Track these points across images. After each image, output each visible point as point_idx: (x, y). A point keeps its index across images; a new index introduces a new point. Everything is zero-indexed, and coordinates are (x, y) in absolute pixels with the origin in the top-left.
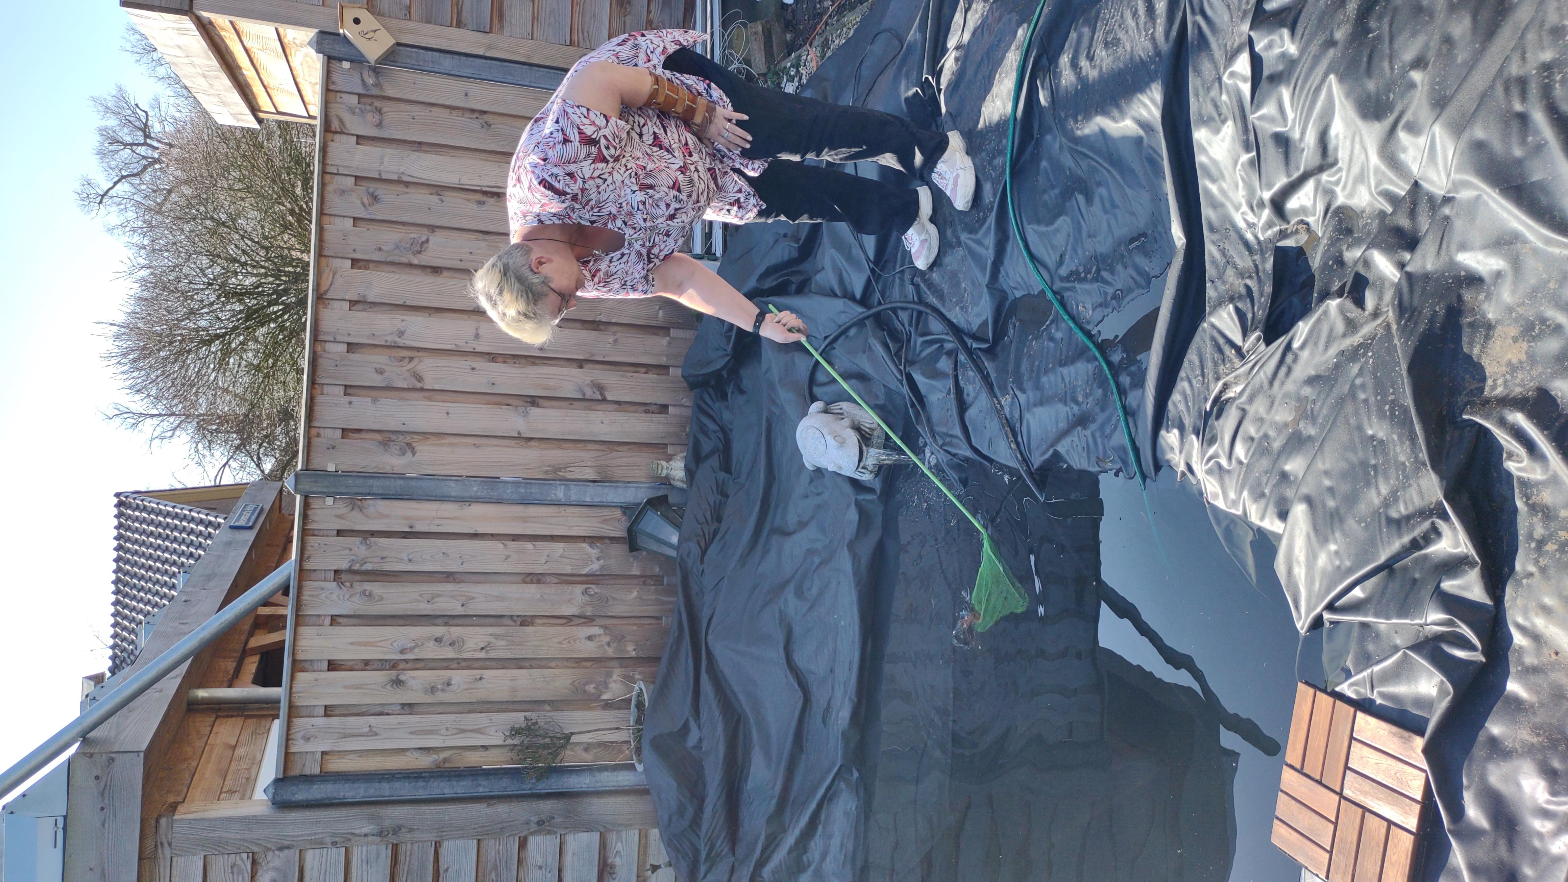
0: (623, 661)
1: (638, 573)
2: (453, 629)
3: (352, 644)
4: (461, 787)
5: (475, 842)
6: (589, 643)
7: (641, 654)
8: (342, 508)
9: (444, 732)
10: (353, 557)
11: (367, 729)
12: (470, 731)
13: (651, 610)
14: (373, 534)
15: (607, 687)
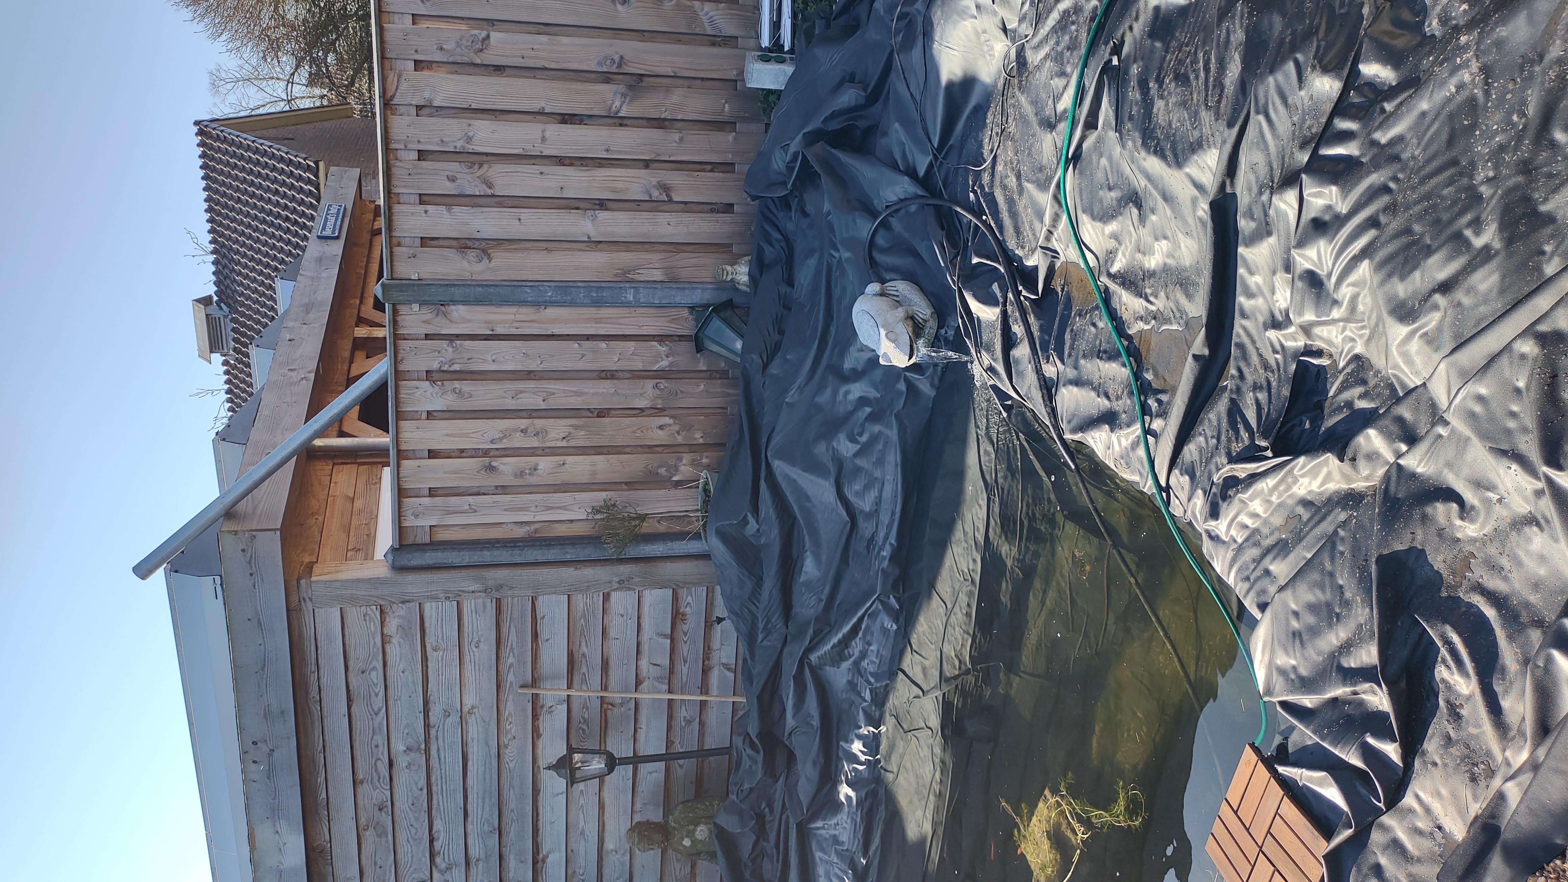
0: (692, 448)
1: (705, 369)
2: (536, 421)
3: (447, 435)
4: (552, 554)
5: (566, 596)
6: (660, 432)
7: (710, 441)
8: (427, 314)
9: (533, 509)
10: (441, 359)
11: (468, 507)
12: (559, 508)
13: (717, 402)
14: (458, 336)
15: (677, 470)
